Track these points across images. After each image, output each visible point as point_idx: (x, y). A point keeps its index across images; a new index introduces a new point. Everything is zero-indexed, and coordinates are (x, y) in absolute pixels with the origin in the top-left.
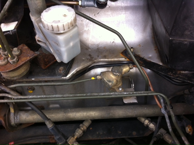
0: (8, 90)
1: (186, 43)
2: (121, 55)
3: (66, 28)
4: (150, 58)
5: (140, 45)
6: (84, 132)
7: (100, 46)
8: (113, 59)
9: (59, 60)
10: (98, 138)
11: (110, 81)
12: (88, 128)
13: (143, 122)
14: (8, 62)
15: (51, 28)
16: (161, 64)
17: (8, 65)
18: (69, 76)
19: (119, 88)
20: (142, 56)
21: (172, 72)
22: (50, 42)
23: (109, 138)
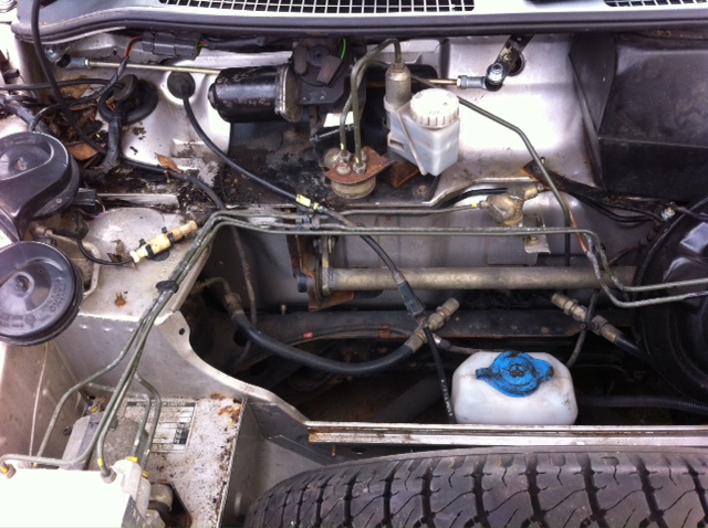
0: (340, 218)
1: (623, 145)
2: (523, 171)
3: (447, 120)
4: (574, 176)
5: (558, 155)
6: (445, 321)
7: (483, 155)
8: (507, 179)
9: (423, 172)
10: (473, 335)
11: (503, 209)
12: (453, 315)
13: (562, 307)
14: (352, 171)
15: (425, 122)
16: (593, 185)
17: (352, 175)
18: (434, 200)
19: (517, 225)
20: (561, 173)
21: (610, 197)
22: (415, 141)
23: (494, 335)
